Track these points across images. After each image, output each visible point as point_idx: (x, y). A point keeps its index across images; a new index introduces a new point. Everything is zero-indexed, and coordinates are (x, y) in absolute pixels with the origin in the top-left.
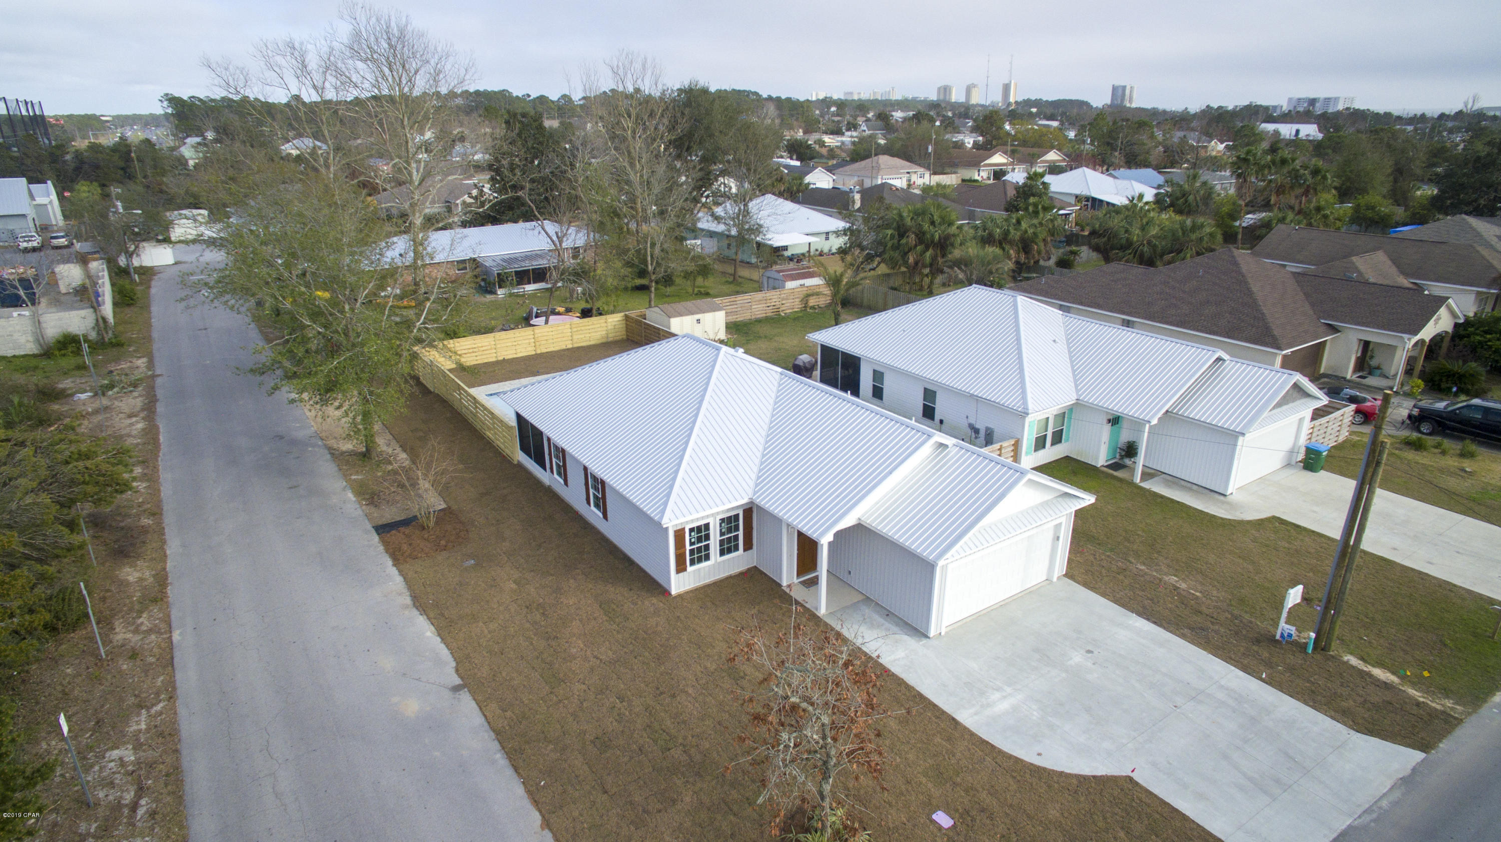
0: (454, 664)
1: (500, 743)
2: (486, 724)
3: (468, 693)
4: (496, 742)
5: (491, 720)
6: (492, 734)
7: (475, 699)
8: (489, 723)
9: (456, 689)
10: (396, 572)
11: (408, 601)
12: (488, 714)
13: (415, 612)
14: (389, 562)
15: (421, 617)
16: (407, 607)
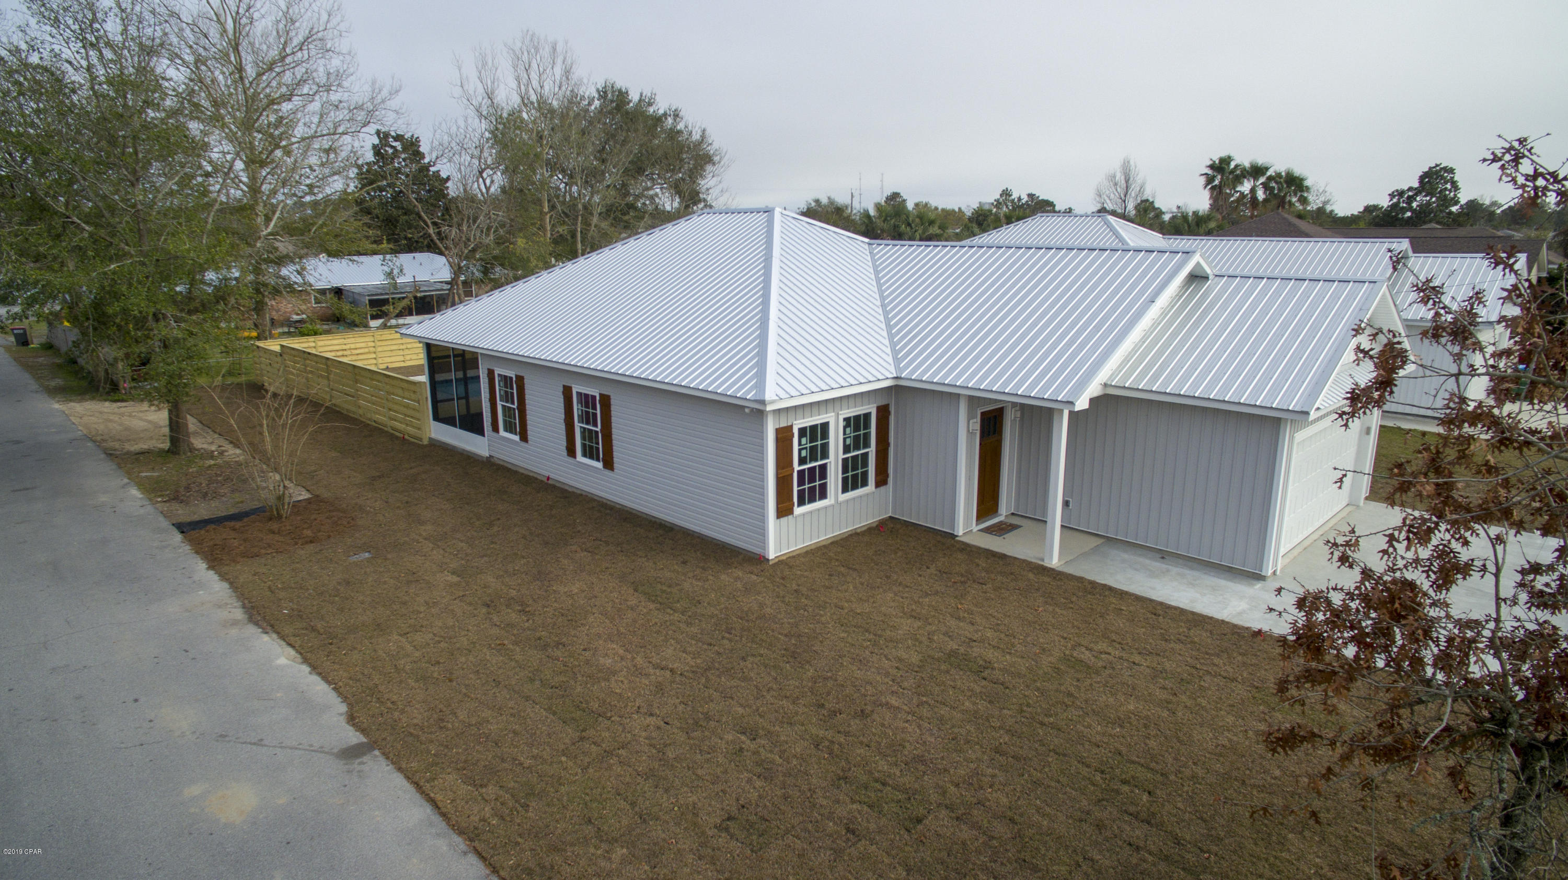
0: (343, 708)
1: (483, 858)
2: (437, 819)
3: (382, 761)
4: (473, 859)
5: (448, 808)
6: (458, 839)
7: (400, 769)
8: (444, 815)
9: (351, 753)
10: (216, 577)
11: (239, 614)
12: (439, 797)
13: (252, 630)
14: (202, 566)
15: (266, 638)
16: (235, 623)
